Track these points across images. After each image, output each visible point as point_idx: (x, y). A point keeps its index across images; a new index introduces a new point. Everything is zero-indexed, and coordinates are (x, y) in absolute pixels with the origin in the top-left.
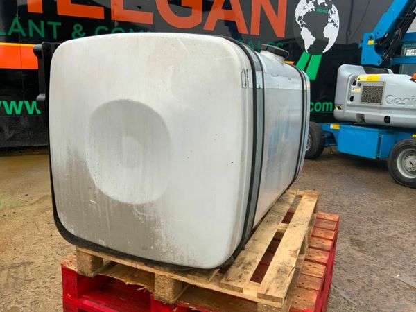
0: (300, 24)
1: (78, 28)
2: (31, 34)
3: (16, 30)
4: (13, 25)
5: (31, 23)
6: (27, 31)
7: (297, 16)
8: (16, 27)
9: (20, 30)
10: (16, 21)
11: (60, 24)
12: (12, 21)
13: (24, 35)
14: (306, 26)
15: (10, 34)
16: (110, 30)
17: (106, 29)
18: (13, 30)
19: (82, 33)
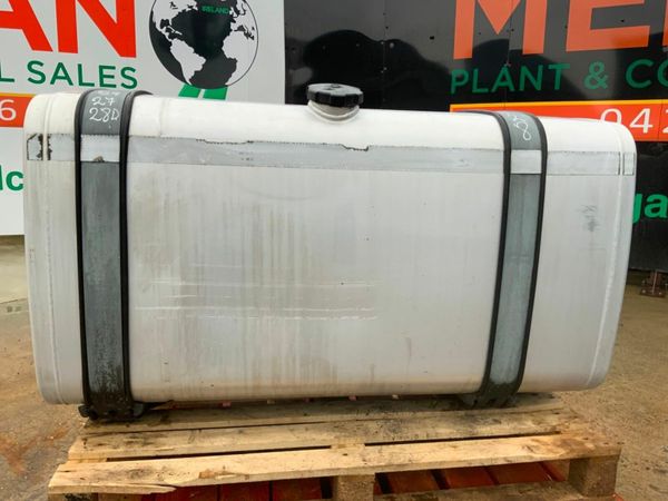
1: (597, 69)
2: (522, 88)
3: (503, 84)
4: (500, 76)
5: (525, 71)
6: (516, 80)
8: (504, 79)
9: (509, 83)
10: (504, 71)
11: (567, 66)
12: (499, 72)
13: (512, 89)
15: (494, 90)
16: (656, 67)
17: (649, 63)
18: (498, 83)
19: (602, 76)
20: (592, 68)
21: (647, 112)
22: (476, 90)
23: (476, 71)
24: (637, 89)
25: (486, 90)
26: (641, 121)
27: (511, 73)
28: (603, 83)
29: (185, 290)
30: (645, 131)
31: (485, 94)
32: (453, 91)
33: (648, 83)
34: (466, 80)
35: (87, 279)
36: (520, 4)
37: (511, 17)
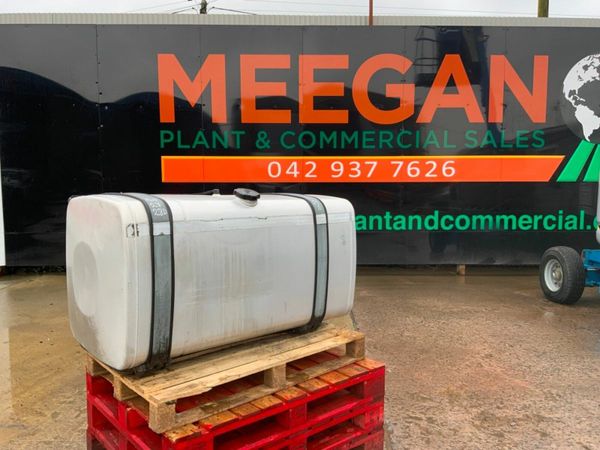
0: (573, 102)
1: (262, 135)
2: (214, 146)
3: (200, 143)
4: (198, 137)
5: (215, 135)
6: (210, 141)
7: (566, 91)
8: (200, 139)
9: (205, 142)
10: (201, 133)
11: (243, 133)
12: (197, 135)
13: (207, 146)
14: (584, 104)
15: (194, 147)
16: (297, 135)
17: (293, 134)
18: (197, 142)
19: (266, 140)
20: (259, 136)
21: (295, 164)
22: (180, 146)
23: (179, 133)
24: (288, 150)
25: (188, 147)
26: (292, 170)
27: (205, 136)
28: (267, 145)
29: (198, 293)
30: (295, 176)
31: (187, 149)
32: (162, 146)
33: (293, 146)
34: (172, 138)
35: (156, 294)
36: (206, 88)
37: (201, 96)
